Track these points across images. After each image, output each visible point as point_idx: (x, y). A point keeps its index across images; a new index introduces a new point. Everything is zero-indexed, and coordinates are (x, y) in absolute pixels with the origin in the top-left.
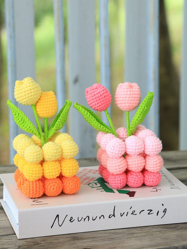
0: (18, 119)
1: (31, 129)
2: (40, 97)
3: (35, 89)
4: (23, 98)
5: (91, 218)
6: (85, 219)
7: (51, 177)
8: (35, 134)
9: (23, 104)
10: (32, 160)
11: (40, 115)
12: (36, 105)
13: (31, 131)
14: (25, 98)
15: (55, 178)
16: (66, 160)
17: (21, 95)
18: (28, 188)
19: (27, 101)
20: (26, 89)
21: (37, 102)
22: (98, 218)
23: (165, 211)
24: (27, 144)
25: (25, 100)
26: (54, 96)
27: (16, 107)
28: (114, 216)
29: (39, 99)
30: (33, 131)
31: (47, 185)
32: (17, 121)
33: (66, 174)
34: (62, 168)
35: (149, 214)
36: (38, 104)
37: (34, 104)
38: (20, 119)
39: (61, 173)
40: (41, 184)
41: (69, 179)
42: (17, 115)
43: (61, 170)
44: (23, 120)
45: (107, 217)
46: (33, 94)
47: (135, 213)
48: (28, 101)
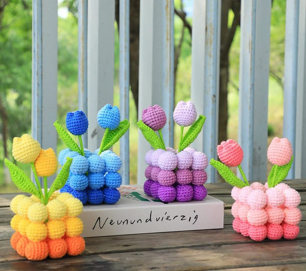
0: (17, 178)
1: (30, 188)
2: (40, 154)
3: (35, 146)
4: (21, 154)
5: (129, 222)
6: (124, 223)
7: (56, 237)
8: (35, 193)
9: (22, 161)
10: (37, 219)
11: (39, 174)
12: (35, 163)
13: (31, 190)
14: (25, 155)
15: (60, 238)
16: (72, 219)
17: (19, 152)
18: (33, 250)
19: (26, 158)
20: (25, 145)
21: (36, 160)
22: (136, 222)
23: (196, 217)
24: (30, 203)
25: (24, 157)
26: (54, 153)
27: (14, 165)
28: (151, 221)
29: (39, 156)
30: (32, 191)
31: (52, 246)
32: (15, 181)
33: (71, 234)
34: (67, 228)
35: (182, 220)
36: (37, 162)
37: (33, 161)
38: (19, 178)
39: (66, 233)
40: (46, 245)
41: (74, 239)
42: (15, 174)
43: (66, 229)
44: (22, 179)
45: (144, 221)
46: (32, 150)
47: (169, 219)
48: (28, 158)
